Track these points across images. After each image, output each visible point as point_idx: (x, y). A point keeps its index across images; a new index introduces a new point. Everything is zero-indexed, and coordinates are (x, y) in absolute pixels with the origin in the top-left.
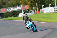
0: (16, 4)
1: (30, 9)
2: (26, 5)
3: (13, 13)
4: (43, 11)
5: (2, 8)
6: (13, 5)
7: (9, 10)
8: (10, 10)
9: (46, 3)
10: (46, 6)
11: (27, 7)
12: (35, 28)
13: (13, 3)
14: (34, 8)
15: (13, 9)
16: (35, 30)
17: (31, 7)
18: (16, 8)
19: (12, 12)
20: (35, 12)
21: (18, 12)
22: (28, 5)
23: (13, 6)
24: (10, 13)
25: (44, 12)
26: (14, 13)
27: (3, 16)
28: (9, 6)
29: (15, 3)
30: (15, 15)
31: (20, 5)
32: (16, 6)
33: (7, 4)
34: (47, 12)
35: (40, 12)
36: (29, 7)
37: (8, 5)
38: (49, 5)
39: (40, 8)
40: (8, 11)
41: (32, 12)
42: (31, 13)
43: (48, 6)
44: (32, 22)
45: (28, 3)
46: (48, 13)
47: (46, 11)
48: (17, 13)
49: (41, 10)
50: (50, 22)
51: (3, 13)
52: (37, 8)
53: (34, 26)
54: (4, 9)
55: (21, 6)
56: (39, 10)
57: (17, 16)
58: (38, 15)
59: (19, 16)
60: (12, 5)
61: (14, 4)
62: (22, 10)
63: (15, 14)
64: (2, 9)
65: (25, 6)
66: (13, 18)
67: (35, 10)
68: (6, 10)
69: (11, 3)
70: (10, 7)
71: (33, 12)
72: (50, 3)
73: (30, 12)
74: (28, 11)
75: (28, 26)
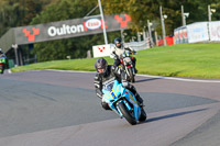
0: (79, 9)
1: (136, 27)
2: (119, 13)
3: (69, 44)
4: (186, 34)
5: (27, 24)
6: (68, 11)
7: (52, 32)
8: (56, 31)
9: (198, 5)
10: (197, 16)
11: (123, 22)
12: (136, 106)
13: (69, 6)
14: (150, 24)
15: (68, 27)
16: (136, 116)
17: (140, 19)
18: (82, 26)
19: (64, 41)
20: (154, 41)
21: (88, 41)
22: (127, 12)
23: (71, 17)
24: (57, 44)
25: (190, 41)
26: (73, 43)
27: (31, 56)
28: (56, 18)
29: (76, 6)
30: (78, 52)
31: (96, 13)
32: (82, 17)
33: (47, 7)
34: (201, 40)
35: (175, 40)
36: (133, 20)
37: (49, 12)
38: (210, 14)
39: (176, 23)
40: (50, 37)
41: (142, 39)
42: (140, 44)
43: (204, 18)
44: (125, 84)
45: (128, 4)
46: (207, 43)
47: (196, 34)
48: (85, 44)
49: (176, 32)
50: (212, 78)
51: (31, 46)
52: (163, 25)
53: (133, 100)
54: (37, 29)
55: (100, 18)
56: (170, 34)
57: (86, 56)
58: (164, 51)
59: (92, 53)
60: (65, 13)
61: (72, 10)
62: (102, 34)
63: (77, 47)
64: (29, 27)
65: (117, 17)
66: (70, 63)
67: (153, 33)
68: (44, 34)
69: (61, 4)
70: (59, 20)
71: (146, 40)
72: (214, 5)
73: (136, 40)
74: (129, 34)
75: (108, 101)
